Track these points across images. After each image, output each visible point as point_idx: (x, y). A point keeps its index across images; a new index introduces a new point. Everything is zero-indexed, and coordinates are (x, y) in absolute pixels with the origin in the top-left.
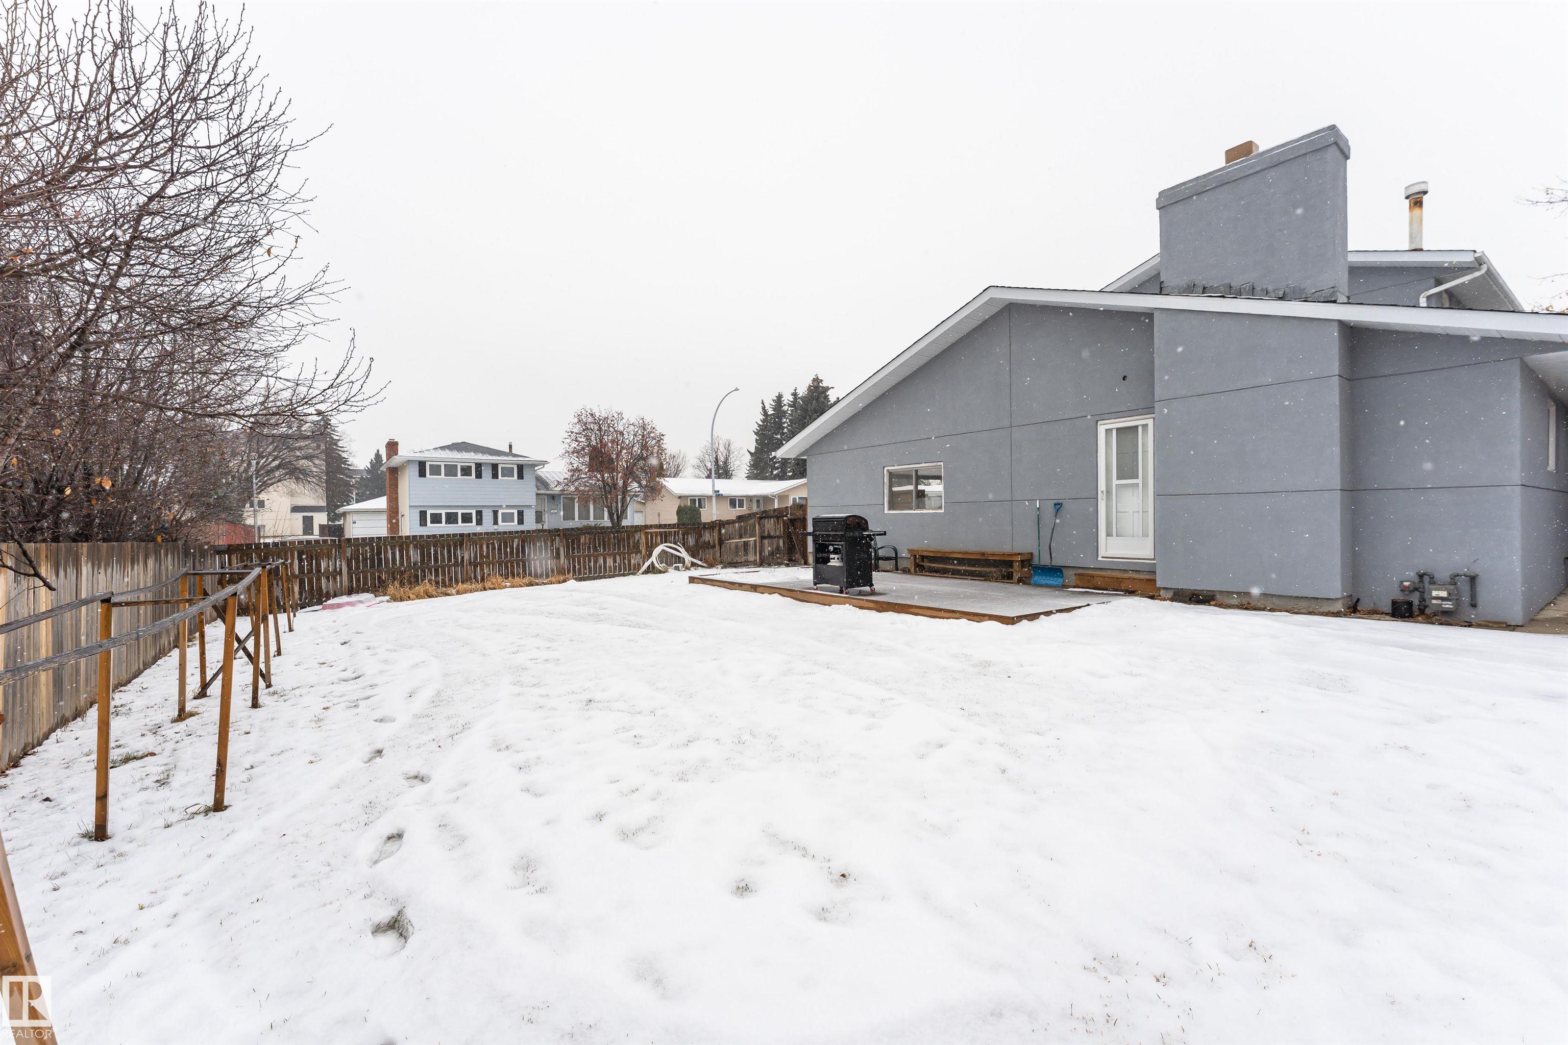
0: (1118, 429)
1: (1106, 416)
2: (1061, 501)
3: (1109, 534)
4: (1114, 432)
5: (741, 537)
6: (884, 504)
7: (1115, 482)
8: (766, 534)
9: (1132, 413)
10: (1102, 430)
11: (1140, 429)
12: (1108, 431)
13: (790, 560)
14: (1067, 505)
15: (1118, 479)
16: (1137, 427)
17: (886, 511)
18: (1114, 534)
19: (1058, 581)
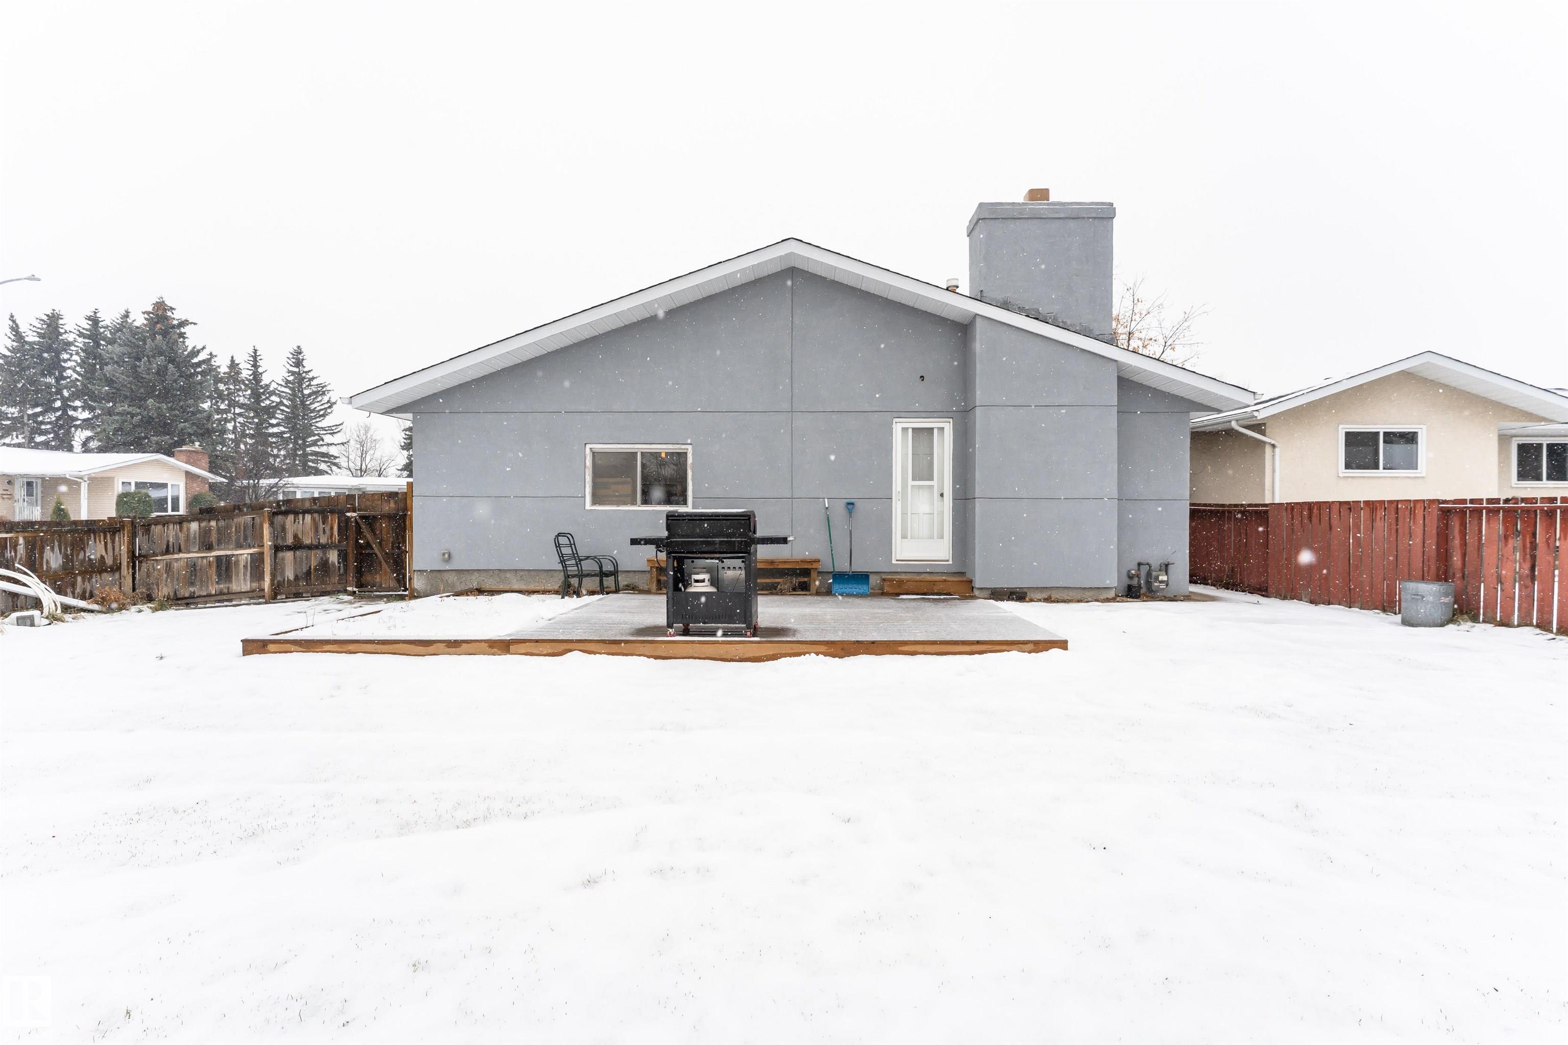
0: (913, 429)
1: (902, 414)
2: (852, 501)
3: (904, 537)
4: (910, 431)
5: (210, 548)
6: (585, 497)
7: (911, 483)
8: (290, 541)
9: (928, 414)
10: (898, 427)
11: (935, 431)
12: (905, 430)
13: (360, 585)
14: (858, 504)
15: (913, 479)
16: (932, 429)
17: (588, 506)
18: (909, 537)
19: (863, 589)
